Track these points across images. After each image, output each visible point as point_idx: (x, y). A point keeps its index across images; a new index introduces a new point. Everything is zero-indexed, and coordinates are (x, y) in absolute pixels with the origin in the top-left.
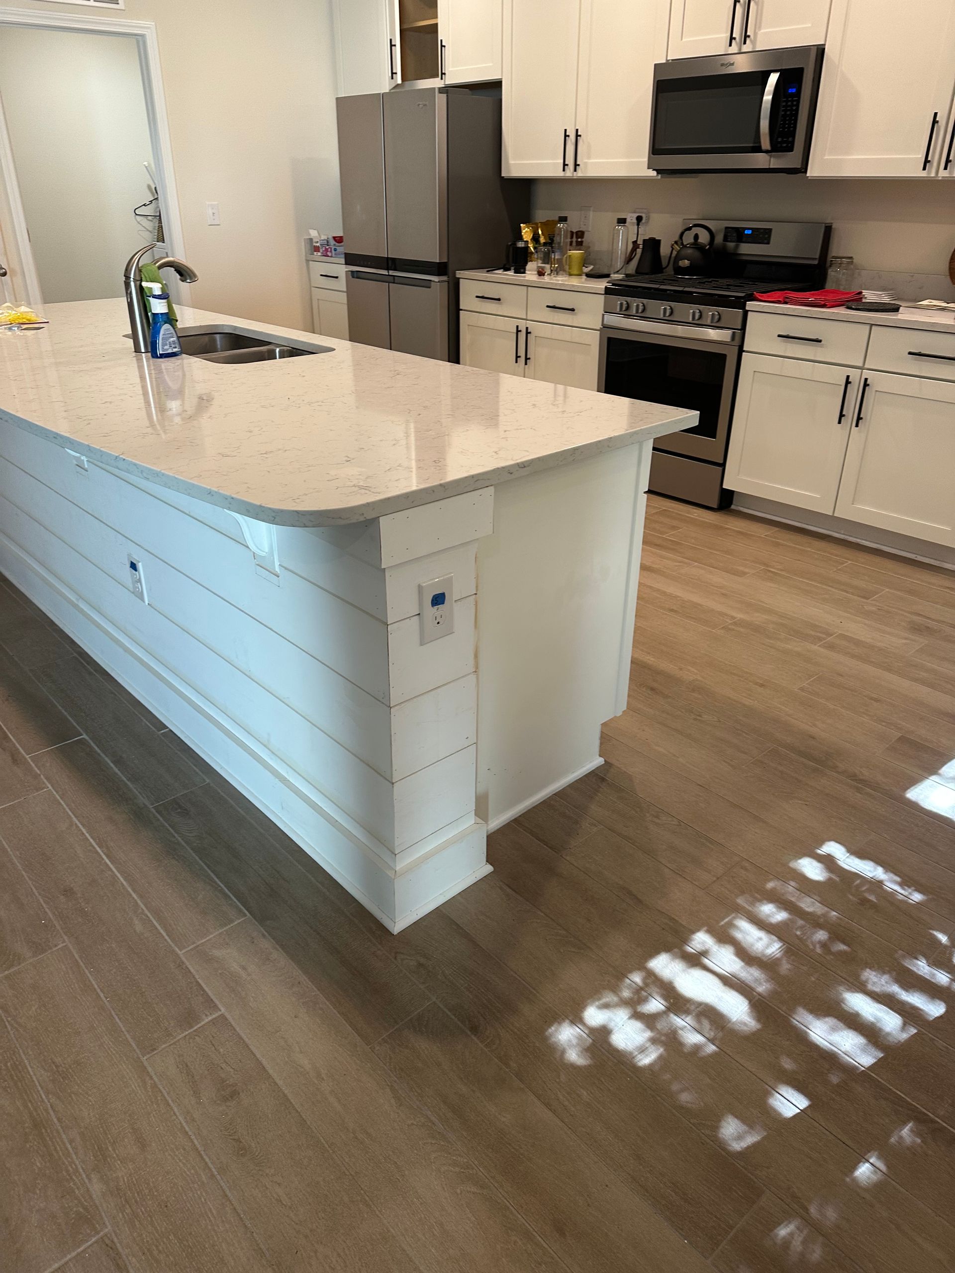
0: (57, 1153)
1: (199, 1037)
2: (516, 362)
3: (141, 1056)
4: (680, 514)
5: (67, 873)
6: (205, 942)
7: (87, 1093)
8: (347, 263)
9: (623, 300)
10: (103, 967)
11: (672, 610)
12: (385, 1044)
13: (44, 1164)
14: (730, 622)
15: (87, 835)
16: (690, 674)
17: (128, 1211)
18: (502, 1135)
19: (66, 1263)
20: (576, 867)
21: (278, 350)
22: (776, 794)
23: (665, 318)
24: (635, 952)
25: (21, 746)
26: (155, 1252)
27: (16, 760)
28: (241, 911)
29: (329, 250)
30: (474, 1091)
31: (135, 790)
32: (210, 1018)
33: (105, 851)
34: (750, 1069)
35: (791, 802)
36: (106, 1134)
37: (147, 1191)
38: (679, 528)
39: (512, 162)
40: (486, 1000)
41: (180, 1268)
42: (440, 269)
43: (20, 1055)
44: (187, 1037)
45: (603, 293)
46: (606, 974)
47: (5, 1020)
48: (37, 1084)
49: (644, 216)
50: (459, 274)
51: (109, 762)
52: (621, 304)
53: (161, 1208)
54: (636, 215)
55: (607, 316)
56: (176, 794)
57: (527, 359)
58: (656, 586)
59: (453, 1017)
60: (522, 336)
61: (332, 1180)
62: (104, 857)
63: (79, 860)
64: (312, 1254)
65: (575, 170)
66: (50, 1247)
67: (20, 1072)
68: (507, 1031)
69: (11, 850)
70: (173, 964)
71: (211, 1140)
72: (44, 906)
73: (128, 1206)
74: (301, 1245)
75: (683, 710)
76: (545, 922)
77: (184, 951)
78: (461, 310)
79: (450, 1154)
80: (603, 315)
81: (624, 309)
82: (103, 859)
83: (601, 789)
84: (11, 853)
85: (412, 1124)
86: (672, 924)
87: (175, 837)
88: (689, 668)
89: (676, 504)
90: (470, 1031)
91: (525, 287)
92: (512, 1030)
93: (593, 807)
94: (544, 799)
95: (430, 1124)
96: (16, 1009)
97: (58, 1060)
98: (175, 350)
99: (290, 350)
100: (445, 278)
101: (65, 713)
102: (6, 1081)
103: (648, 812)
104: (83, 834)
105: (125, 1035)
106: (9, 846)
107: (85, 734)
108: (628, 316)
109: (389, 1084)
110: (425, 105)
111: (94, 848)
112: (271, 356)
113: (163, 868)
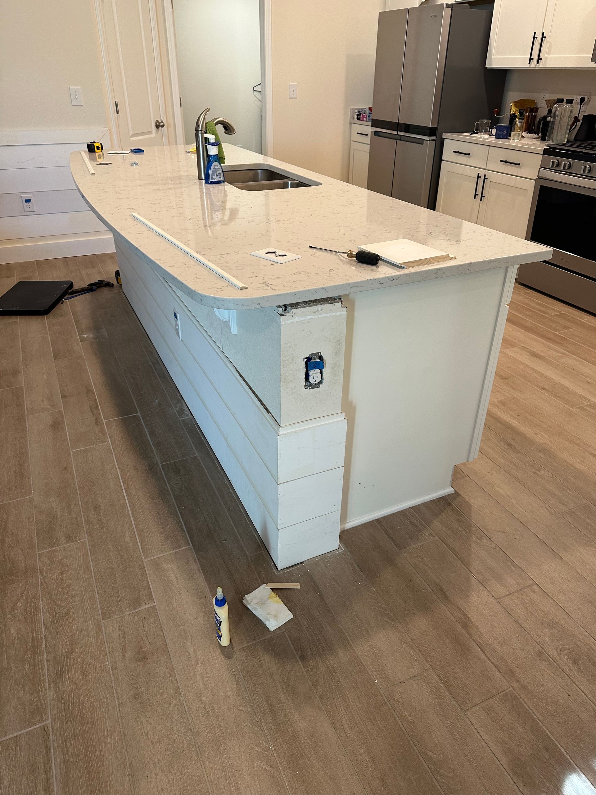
0: (39, 666)
1: (137, 617)
2: (475, 198)
3: (101, 619)
4: (574, 318)
5: (100, 496)
6: (161, 557)
7: (66, 634)
8: (373, 126)
9: (556, 159)
10: (100, 559)
11: (544, 389)
12: (243, 652)
13: (29, 670)
14: (586, 404)
15: (119, 475)
16: (542, 438)
17: (63, 713)
18: (296, 736)
19: (21, 734)
20: (410, 563)
21: (290, 182)
22: (578, 540)
23: (584, 174)
24: (430, 633)
25: (103, 414)
26: (69, 744)
27: (97, 422)
28: (188, 542)
29: (365, 116)
30: (288, 700)
31: (155, 452)
32: (147, 606)
33: (125, 487)
34: (486, 741)
35: (587, 548)
36: (67, 662)
37: (76, 704)
38: (570, 328)
39: (494, 57)
40: (317, 640)
41: (78, 759)
42: (432, 132)
43: (39, 601)
44: (130, 615)
45: (542, 153)
46: (404, 643)
47: (39, 578)
48: (42, 621)
49: (586, 98)
50: (445, 135)
51: (147, 432)
52: (553, 162)
53: (81, 717)
54: (580, 97)
55: (542, 170)
56: (177, 459)
57: (482, 196)
58: (538, 369)
59: (292, 646)
60: (481, 180)
61: (181, 731)
62: (124, 490)
63: (110, 490)
64: (154, 776)
65: (538, 63)
66: (16, 722)
67: (36, 611)
68: (324, 665)
69: (76, 476)
70: (138, 566)
71: (122, 683)
72: (82, 513)
73: (63, 710)
74: (150, 767)
75: (527, 464)
76: (374, 596)
77: (147, 560)
78: (443, 160)
79: (259, 737)
80: (540, 169)
81: (555, 166)
82: (123, 492)
83: (445, 511)
84: (76, 478)
85: (242, 710)
86: (464, 619)
87: (167, 486)
88: (543, 433)
89: (573, 310)
90: (299, 658)
91: (488, 147)
92: (327, 665)
93: (435, 522)
94: (402, 509)
95: (253, 714)
96: (47, 573)
97: (58, 609)
98: (219, 179)
99: (299, 183)
100: (434, 138)
101: (133, 398)
102: (27, 614)
103: (475, 534)
104: (118, 474)
105: (97, 604)
106: (76, 473)
107: (139, 413)
108: (558, 171)
109: (237, 679)
110: (435, 16)
111: (121, 484)
112: (285, 186)
113: (153, 504)
